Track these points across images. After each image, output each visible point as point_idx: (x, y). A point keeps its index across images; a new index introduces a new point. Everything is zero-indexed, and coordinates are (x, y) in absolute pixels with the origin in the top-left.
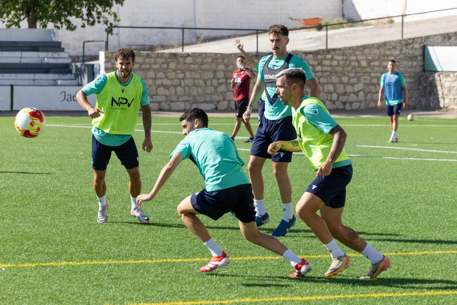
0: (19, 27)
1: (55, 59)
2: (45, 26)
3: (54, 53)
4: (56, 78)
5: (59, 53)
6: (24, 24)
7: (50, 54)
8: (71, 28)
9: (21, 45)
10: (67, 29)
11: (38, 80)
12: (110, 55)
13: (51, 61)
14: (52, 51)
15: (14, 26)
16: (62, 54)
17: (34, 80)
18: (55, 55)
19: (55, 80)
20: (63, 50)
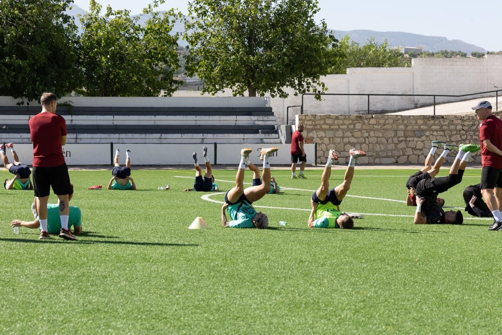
0: (243, 95)
1: (264, 122)
2: (263, 95)
3: (264, 117)
4: (262, 138)
5: (269, 117)
6: (246, 93)
7: (261, 118)
8: (284, 95)
9: (238, 110)
10: (280, 96)
11: (247, 139)
12: (304, 118)
13: (261, 123)
14: (263, 115)
15: (238, 95)
16: (271, 118)
17: (244, 139)
18: (265, 118)
19: (262, 139)
20: (272, 114)
